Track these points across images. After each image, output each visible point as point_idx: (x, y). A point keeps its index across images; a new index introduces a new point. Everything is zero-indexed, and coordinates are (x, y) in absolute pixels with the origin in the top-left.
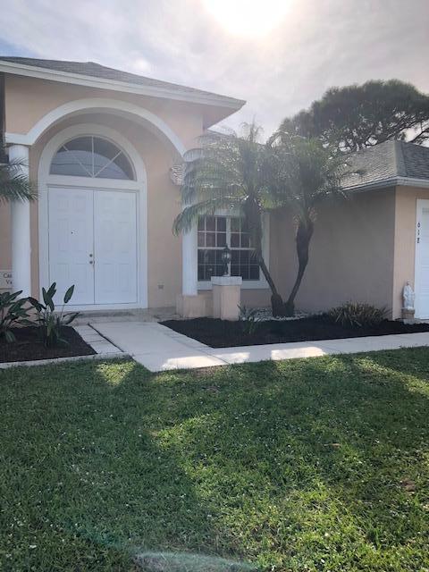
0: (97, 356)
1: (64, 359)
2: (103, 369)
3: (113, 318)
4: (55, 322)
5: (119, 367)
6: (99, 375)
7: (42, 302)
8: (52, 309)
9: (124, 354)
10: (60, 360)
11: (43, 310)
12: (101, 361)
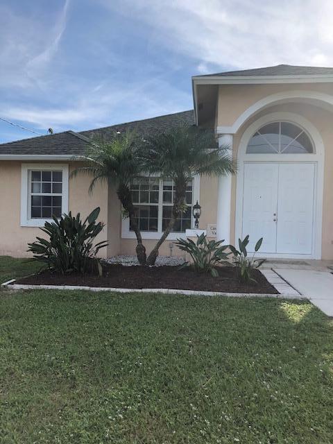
0: (280, 296)
1: (254, 295)
2: (286, 307)
3: (291, 266)
4: (247, 265)
5: (299, 307)
6: (282, 311)
7: (238, 249)
8: (246, 255)
9: (303, 297)
10: (251, 295)
11: (239, 255)
12: (284, 300)
